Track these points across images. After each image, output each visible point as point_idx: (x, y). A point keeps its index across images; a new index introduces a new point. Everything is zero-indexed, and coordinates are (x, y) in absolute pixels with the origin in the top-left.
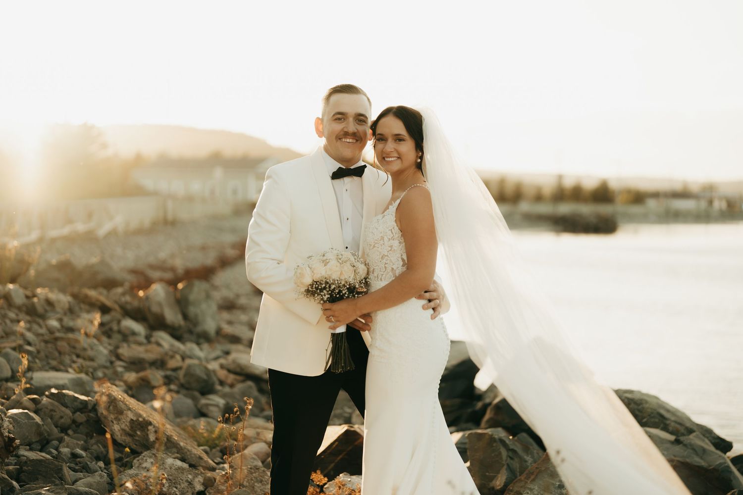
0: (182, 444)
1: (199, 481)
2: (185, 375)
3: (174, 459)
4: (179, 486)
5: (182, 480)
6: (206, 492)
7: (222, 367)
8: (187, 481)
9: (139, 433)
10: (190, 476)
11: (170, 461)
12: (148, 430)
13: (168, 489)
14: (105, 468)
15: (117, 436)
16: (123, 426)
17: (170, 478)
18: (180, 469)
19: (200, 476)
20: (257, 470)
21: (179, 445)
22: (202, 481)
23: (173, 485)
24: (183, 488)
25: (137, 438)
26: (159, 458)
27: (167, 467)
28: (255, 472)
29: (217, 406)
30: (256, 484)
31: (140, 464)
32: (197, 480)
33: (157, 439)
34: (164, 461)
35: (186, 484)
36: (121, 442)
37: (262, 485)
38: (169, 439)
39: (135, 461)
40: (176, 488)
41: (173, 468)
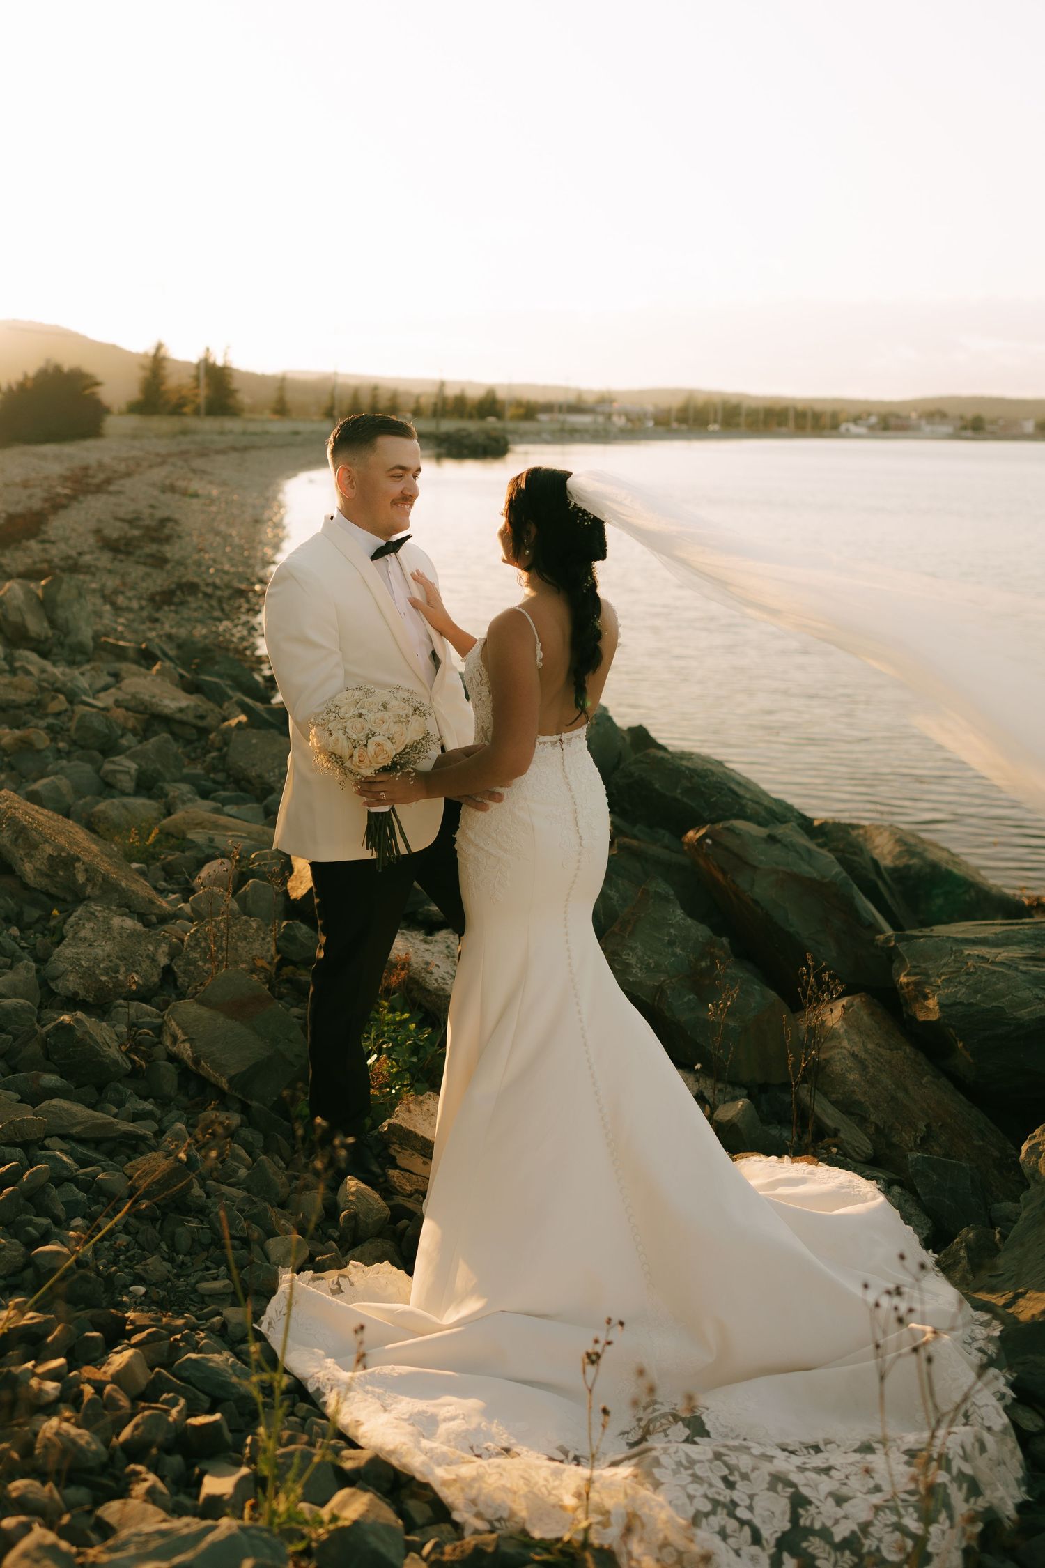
0: (123, 884)
1: (163, 952)
2: (77, 729)
3: (121, 918)
4: (138, 968)
5: (142, 957)
6: (173, 965)
7: (118, 704)
8: (148, 956)
9: (61, 873)
10: (151, 948)
11: (116, 921)
12: (74, 868)
13: (126, 977)
14: (22, 939)
15: (30, 878)
16: (38, 865)
17: (125, 955)
18: (133, 935)
19: (164, 945)
20: (237, 921)
21: (120, 885)
22: (167, 951)
23: (131, 968)
24: (146, 971)
25: (58, 879)
26: (101, 919)
27: (116, 934)
28: (235, 925)
29: (128, 773)
30: (239, 944)
31: (76, 933)
32: (160, 951)
33: (88, 880)
34: (108, 923)
35: (148, 962)
36: (36, 886)
37: (248, 944)
38: (105, 878)
39: (66, 927)
40: (137, 972)
41: (124, 935)
